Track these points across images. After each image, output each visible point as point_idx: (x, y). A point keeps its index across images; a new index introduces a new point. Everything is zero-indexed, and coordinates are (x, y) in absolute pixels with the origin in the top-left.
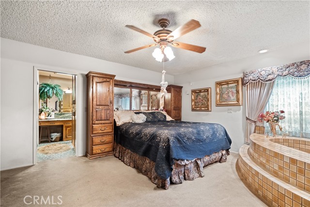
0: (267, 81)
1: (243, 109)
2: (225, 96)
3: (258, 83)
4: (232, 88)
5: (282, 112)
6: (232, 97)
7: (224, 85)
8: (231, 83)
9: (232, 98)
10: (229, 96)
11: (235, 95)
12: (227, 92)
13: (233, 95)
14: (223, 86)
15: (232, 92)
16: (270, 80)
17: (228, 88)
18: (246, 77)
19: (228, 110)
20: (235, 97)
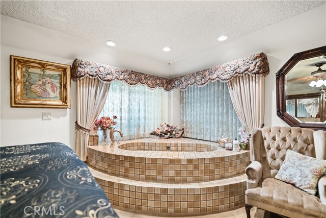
0: (105, 80)
1: (70, 114)
2: (36, 88)
3: (85, 79)
4: (51, 77)
5: (115, 117)
6: (51, 93)
7: (33, 67)
8: (50, 69)
9: (52, 95)
10: (45, 90)
11: (58, 90)
12: (40, 83)
13: (53, 91)
14: (31, 70)
15: (53, 85)
16: (108, 80)
17: (43, 76)
18: (81, 67)
19: (44, 114)
20: (57, 94)
